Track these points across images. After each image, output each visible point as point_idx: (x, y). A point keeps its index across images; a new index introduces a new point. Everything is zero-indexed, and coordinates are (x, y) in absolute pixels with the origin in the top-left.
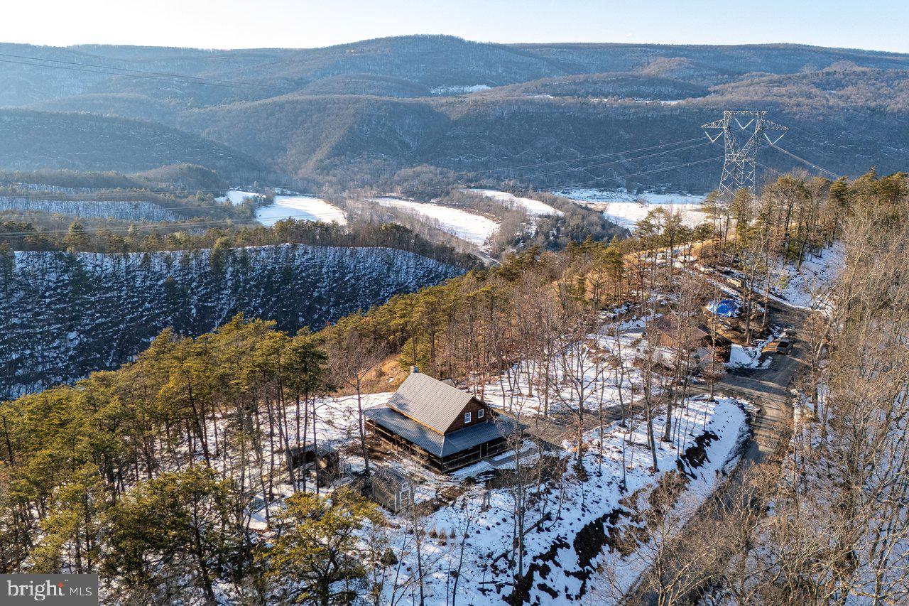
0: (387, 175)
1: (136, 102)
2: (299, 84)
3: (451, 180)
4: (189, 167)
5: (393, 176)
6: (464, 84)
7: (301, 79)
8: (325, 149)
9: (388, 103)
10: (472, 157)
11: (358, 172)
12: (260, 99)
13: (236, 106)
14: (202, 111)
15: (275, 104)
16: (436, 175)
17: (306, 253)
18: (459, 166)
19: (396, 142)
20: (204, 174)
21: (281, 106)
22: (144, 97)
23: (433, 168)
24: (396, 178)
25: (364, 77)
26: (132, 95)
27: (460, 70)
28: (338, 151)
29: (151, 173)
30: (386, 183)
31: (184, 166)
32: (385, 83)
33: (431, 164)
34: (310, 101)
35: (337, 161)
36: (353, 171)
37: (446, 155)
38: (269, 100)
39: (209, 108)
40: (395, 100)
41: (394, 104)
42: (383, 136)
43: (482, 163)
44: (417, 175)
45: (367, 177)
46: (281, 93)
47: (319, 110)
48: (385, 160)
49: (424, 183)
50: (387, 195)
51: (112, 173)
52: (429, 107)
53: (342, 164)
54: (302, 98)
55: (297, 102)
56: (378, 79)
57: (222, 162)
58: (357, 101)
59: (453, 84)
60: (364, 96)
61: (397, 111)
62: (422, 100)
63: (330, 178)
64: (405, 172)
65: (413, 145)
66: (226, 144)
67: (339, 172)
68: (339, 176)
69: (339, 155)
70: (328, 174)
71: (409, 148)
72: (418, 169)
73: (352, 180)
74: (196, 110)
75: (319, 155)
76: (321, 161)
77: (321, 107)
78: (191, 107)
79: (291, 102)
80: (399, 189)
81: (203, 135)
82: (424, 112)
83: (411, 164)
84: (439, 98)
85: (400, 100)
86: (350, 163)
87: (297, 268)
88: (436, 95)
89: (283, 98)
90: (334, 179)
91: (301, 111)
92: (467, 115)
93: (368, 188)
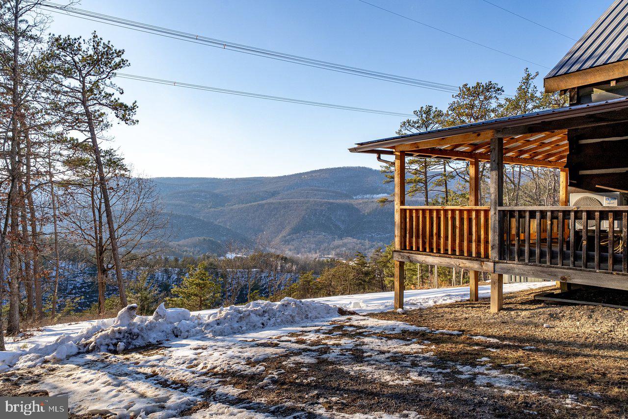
0: (325, 245)
1: (180, 205)
2: (274, 194)
3: (367, 247)
4: (204, 239)
5: (330, 245)
6: (373, 193)
7: (275, 192)
8: (288, 230)
9: (326, 203)
10: (379, 234)
11: (307, 243)
12: (251, 203)
13: (236, 207)
14: (215, 210)
15: (259, 205)
16: (357, 244)
18: (372, 239)
19: (331, 226)
20: (212, 242)
21: (262, 206)
22: (184, 203)
23: (355, 240)
24: (332, 246)
25: (312, 190)
26: (177, 202)
27: (370, 185)
28: (296, 231)
29: (181, 242)
30: (324, 249)
31: (202, 238)
32: (325, 193)
33: (354, 238)
34: (280, 203)
35: (294, 236)
36: (304, 243)
37: (363, 233)
38: (256, 203)
39: (220, 208)
40: (331, 201)
41: (331, 204)
42: (323, 222)
43: (387, 238)
44: (344, 245)
45: (313, 246)
46: (263, 200)
47: (285, 208)
48: (324, 236)
49: (350, 249)
50: (326, 256)
52: (352, 205)
53: (298, 238)
54: (274, 201)
55: (272, 203)
56: (321, 191)
57: (225, 238)
58: (309, 201)
59: (366, 194)
60: (312, 200)
61: (332, 207)
62: (347, 201)
63: (290, 247)
64: (337, 242)
65: (342, 227)
66: (228, 227)
67: (295, 243)
68: (295, 245)
69: (296, 233)
70: (288, 244)
71: (340, 229)
72: (345, 240)
73: (304, 248)
74: (213, 210)
75: (284, 233)
76: (285, 237)
77: (286, 206)
78: (210, 208)
79: (269, 204)
80: (333, 252)
81: (216, 223)
82: (349, 208)
83: (341, 238)
84: (357, 200)
85: (334, 201)
86: (302, 237)
87: (263, 286)
88: (356, 199)
89: (264, 202)
90: (293, 247)
91: (274, 208)
92: (376, 209)
93: (313, 252)
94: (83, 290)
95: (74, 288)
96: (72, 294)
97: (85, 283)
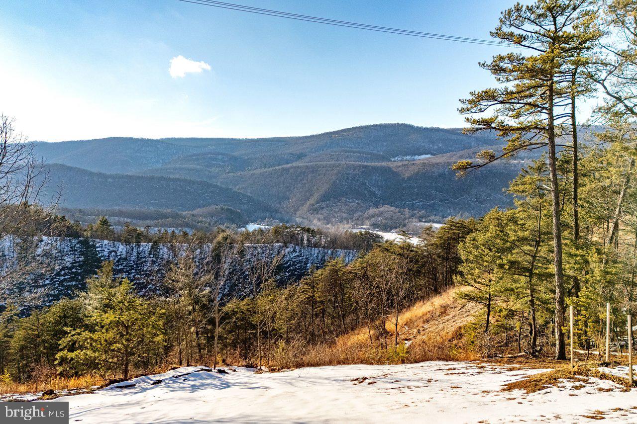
0: (359, 214)
1: (194, 170)
2: (300, 157)
3: (407, 216)
4: (222, 208)
5: (364, 214)
6: (415, 154)
7: (302, 154)
8: (316, 197)
9: (359, 166)
10: (422, 201)
11: (338, 211)
12: (274, 167)
13: (258, 171)
14: (235, 175)
15: (283, 169)
16: (395, 213)
17: (294, 251)
18: (412, 207)
19: (366, 192)
20: (231, 212)
21: (287, 170)
22: (198, 167)
23: (393, 208)
24: (366, 215)
25: (344, 151)
26: (191, 166)
27: (411, 145)
28: (325, 198)
29: (196, 212)
30: (358, 219)
31: (219, 207)
32: (358, 155)
33: (392, 206)
34: (307, 166)
35: (324, 204)
36: (335, 211)
37: (402, 200)
38: (280, 167)
39: (239, 173)
40: (366, 164)
41: (365, 167)
42: (357, 188)
43: (430, 206)
44: (381, 214)
45: (345, 215)
46: (287, 163)
47: (313, 172)
48: (358, 203)
49: (387, 219)
50: (359, 227)
51: (169, 210)
52: (390, 168)
53: (327, 207)
54: (301, 165)
55: (298, 167)
56: (354, 152)
57: (245, 207)
58: (340, 164)
59: (406, 155)
60: (343, 162)
61: (367, 171)
62: (384, 164)
63: (319, 216)
64: (373, 211)
65: (378, 193)
66: (249, 194)
67: (325, 212)
68: (325, 214)
69: (325, 201)
70: (317, 214)
71: (375, 195)
72: (382, 209)
73: (335, 217)
74: (231, 174)
75: (312, 201)
76: (313, 205)
77: (314, 170)
78: (228, 173)
79: (295, 168)
80: (368, 222)
81: (235, 190)
82: (386, 171)
83: (376, 206)
84: (395, 163)
85: (369, 164)
86: (333, 206)
87: (287, 263)
88: (395, 161)
89: (289, 165)
90: (322, 217)
91: (301, 173)
92: (418, 172)
93: (345, 222)
94: (74, 270)
95: (63, 269)
96: (61, 276)
97: (76, 262)
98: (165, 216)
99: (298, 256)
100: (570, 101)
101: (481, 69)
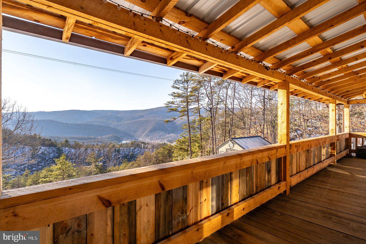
0: (163, 137)
1: (103, 122)
7: (143, 116)
8: (148, 131)
9: (163, 120)
11: (156, 136)
12: (133, 120)
13: (127, 122)
15: (136, 121)
17: (138, 150)
19: (165, 129)
20: (116, 137)
21: (137, 121)
24: (165, 137)
25: (157, 115)
26: (102, 120)
28: (151, 131)
29: (103, 137)
30: (162, 139)
31: (112, 135)
33: (174, 134)
34: (144, 120)
35: (150, 134)
36: (154, 136)
37: (178, 132)
38: (135, 120)
39: (120, 123)
42: (162, 127)
44: (170, 137)
45: (158, 137)
46: (137, 119)
47: (146, 122)
48: (162, 133)
49: (172, 138)
50: (162, 141)
51: (93, 136)
54: (142, 120)
55: (141, 120)
56: (161, 115)
57: (122, 135)
58: (156, 120)
63: (148, 138)
64: (168, 136)
65: (170, 129)
66: (123, 130)
67: (151, 136)
69: (151, 132)
71: (168, 130)
72: (171, 135)
73: (154, 138)
74: (117, 123)
75: (146, 132)
76: (146, 134)
78: (115, 123)
80: (166, 140)
81: (118, 129)
83: (169, 134)
86: (153, 134)
89: (138, 120)
90: (149, 138)
91: (142, 122)
92: (183, 122)
93: (158, 140)
95: (49, 159)
96: (48, 161)
97: (55, 156)
98: (91, 139)
99: (140, 152)
100: (198, 104)
101: (169, 96)
